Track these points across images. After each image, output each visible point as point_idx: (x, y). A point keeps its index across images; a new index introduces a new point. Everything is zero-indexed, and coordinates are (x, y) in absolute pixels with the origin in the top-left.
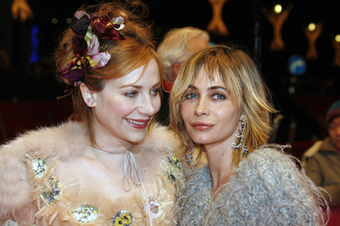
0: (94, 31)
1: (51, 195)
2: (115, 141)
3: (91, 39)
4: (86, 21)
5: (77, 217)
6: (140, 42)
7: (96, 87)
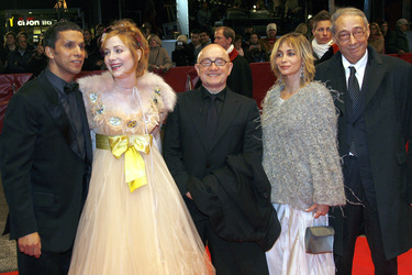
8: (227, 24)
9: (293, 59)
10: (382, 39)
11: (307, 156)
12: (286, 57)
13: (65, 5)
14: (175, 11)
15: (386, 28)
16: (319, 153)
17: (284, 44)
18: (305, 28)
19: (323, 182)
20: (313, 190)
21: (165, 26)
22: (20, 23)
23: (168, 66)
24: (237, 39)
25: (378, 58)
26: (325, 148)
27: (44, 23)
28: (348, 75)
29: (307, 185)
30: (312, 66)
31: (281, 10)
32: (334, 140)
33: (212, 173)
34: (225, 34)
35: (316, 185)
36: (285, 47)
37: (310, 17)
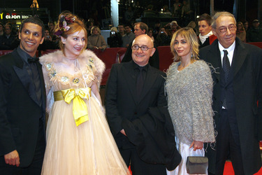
0: (66, 21)
1: (54, 74)
2: (73, 56)
3: (65, 23)
4: (64, 19)
5: (62, 80)
6: (79, 24)
7: (65, 37)
8: (143, 20)
9: (185, 46)
10: (245, 32)
11: (191, 108)
12: (180, 45)
13: (37, 6)
14: (110, 11)
15: (247, 26)
16: (199, 107)
17: (179, 36)
18: (194, 24)
19: (200, 127)
20: (193, 131)
21: (103, 21)
22: (8, 17)
23: (104, 47)
24: (149, 30)
25: (242, 45)
26: (203, 104)
27: (23, 17)
28: (222, 56)
29: (190, 128)
30: (197, 50)
31: (179, 12)
32: (209, 99)
33: (138, 118)
34: (141, 27)
35: (195, 128)
36: (180, 38)
37: (198, 17)
